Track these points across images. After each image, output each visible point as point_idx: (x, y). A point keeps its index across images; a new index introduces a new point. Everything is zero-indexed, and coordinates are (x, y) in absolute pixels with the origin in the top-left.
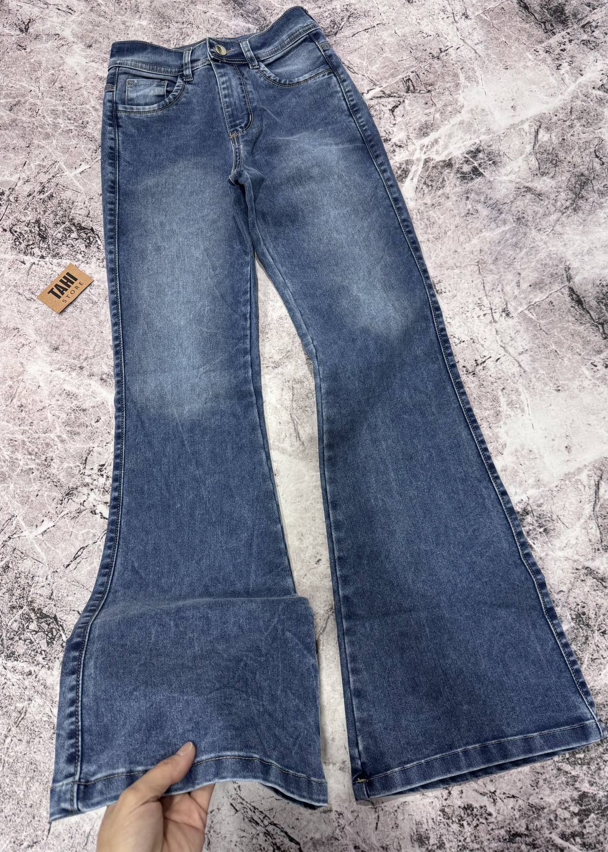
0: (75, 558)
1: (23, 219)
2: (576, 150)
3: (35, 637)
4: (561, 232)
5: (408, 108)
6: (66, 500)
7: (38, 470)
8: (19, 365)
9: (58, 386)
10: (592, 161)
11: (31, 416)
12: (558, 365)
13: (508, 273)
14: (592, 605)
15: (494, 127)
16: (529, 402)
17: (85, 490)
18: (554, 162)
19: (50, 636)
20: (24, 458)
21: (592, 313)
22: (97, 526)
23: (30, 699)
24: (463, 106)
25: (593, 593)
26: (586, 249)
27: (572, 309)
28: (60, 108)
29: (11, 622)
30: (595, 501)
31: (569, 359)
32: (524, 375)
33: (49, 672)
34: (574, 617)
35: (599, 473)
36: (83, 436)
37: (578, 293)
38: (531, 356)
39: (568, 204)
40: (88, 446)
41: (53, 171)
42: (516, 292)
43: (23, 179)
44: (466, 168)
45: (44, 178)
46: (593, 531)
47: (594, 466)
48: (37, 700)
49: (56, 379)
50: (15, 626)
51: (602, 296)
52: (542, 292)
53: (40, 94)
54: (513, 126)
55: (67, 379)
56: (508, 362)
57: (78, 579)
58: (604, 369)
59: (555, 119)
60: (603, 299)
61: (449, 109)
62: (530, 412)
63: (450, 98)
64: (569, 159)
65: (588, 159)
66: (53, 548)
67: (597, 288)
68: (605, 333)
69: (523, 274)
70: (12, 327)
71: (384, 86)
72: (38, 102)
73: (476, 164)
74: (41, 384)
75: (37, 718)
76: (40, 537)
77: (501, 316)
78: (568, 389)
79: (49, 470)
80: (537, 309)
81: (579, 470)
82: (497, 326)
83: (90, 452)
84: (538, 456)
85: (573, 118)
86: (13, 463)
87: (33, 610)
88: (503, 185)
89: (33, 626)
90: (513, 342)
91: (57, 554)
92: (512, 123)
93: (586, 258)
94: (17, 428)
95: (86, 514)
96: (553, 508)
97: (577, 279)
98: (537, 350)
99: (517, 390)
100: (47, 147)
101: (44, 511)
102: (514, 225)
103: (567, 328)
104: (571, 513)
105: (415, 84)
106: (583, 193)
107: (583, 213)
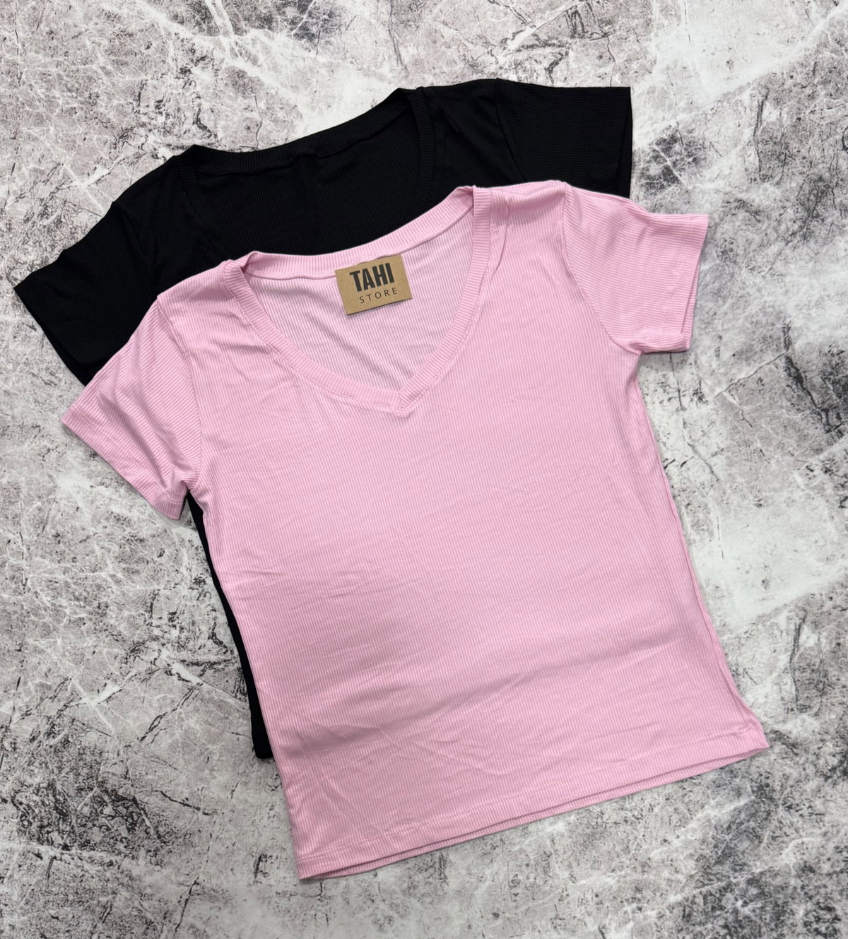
0: (151, 729)
1: (24, 259)
2: (816, 137)
3: (112, 822)
4: (784, 272)
5: (573, 65)
6: (132, 657)
7: (91, 620)
8: (47, 478)
9: (103, 508)
10: (836, 156)
11: (73, 548)
12: (762, 471)
13: (704, 337)
14: (778, 775)
15: (700, 99)
16: (720, 522)
17: (155, 645)
18: (783, 157)
19: (131, 821)
20: (70, 604)
21: (814, 395)
22: (175, 690)
23: (114, 893)
24: (655, 61)
25: (781, 761)
26: (815, 299)
27: (788, 389)
28: (53, 70)
29: (81, 805)
30: (794, 650)
31: (778, 461)
32: (716, 485)
33: (134, 862)
34: (755, 789)
35: (802, 614)
36: (143, 575)
37: (798, 366)
38: (728, 458)
39: (796, 227)
40: (152, 588)
41: (56, 179)
42: (715, 365)
43: (15, 192)
44: (655, 169)
45: (44, 191)
46: (787, 687)
47: (797, 606)
48: (122, 893)
49: (99, 497)
50: (86, 810)
51: (829, 370)
52: (749, 365)
53: (20, 46)
54: (726, 96)
55: (114, 497)
56: (697, 466)
57: (158, 753)
58: (822, 474)
59: (789, 82)
60: (831, 374)
61: (635, 66)
62: (721, 535)
63: (636, 47)
64: (804, 152)
65: (831, 152)
66: (122, 718)
67: (824, 358)
68: (828, 424)
69: (725, 339)
70: (30, 424)
71: (538, 24)
72: (19, 59)
73: (669, 163)
74: (80, 505)
75: (126, 912)
76: (105, 704)
77: (692, 400)
78: (772, 504)
79: (105, 620)
80: (741, 389)
81: (777, 611)
82: (686, 415)
83: (155, 596)
84: (726, 594)
85: (816, 81)
86: (57, 611)
87: (106, 791)
88: (706, 197)
89: (108, 810)
90: (705, 438)
91: (129, 724)
92: (725, 92)
93: (813, 312)
94: (56, 566)
95: (160, 675)
96: (740, 659)
97: (798, 345)
98: (736, 449)
99: (706, 506)
100: (42, 138)
101: (105, 672)
102: (718, 262)
103: (778, 417)
104: (761, 665)
105: (584, 21)
106: (820, 209)
107: (816, 242)
